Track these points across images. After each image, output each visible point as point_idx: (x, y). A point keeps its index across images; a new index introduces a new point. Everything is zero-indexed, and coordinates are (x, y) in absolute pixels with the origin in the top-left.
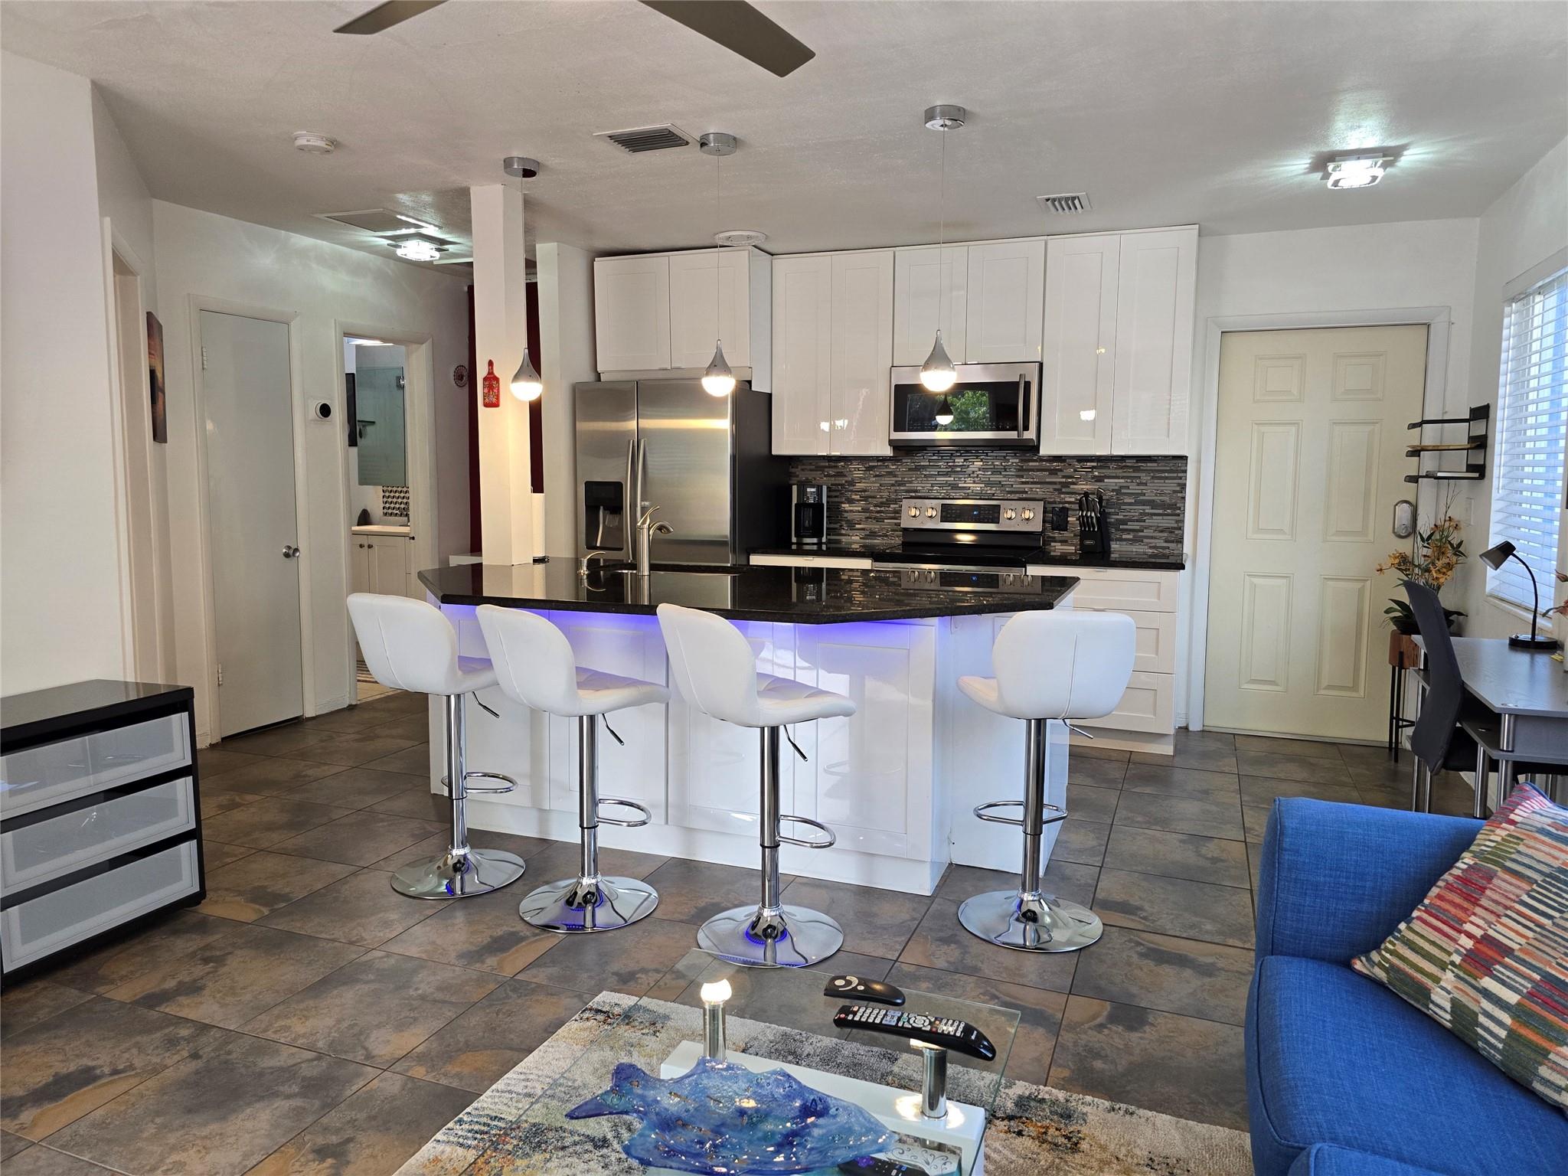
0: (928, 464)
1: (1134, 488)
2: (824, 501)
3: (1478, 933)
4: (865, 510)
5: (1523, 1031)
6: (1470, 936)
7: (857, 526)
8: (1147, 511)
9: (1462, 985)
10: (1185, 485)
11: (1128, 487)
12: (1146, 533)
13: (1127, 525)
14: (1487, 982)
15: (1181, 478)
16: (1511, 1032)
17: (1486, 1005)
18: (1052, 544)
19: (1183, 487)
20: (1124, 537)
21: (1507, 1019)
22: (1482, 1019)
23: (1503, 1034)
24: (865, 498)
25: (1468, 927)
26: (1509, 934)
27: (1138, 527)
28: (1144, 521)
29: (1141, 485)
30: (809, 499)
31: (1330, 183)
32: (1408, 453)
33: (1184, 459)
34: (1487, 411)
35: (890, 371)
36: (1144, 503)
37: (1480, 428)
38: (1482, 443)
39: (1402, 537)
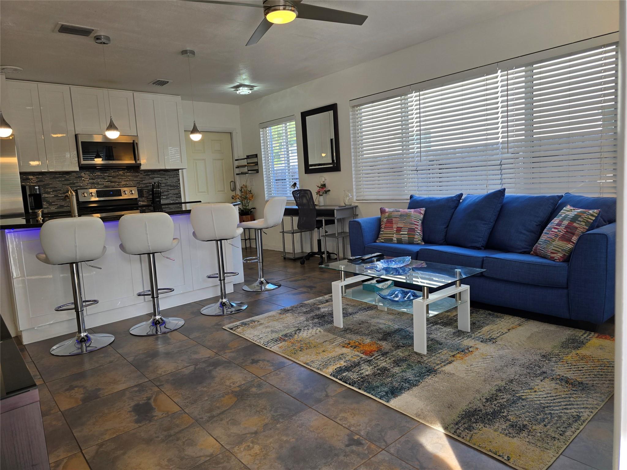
3: (396, 227)
5: (410, 236)
6: (395, 228)
8: (169, 188)
9: (397, 235)
11: (162, 181)
12: (170, 195)
13: (164, 193)
14: (401, 233)
15: (178, 177)
16: (408, 237)
17: (402, 236)
18: (139, 203)
19: (179, 180)
21: (407, 236)
22: (402, 238)
23: (407, 238)
25: (394, 227)
26: (400, 225)
27: (167, 194)
28: (169, 192)
29: (166, 180)
30: (36, 191)
31: (238, 92)
32: (237, 168)
33: (178, 170)
34: (256, 156)
35: (76, 136)
36: (168, 186)
37: (255, 160)
38: (256, 164)
39: (233, 191)
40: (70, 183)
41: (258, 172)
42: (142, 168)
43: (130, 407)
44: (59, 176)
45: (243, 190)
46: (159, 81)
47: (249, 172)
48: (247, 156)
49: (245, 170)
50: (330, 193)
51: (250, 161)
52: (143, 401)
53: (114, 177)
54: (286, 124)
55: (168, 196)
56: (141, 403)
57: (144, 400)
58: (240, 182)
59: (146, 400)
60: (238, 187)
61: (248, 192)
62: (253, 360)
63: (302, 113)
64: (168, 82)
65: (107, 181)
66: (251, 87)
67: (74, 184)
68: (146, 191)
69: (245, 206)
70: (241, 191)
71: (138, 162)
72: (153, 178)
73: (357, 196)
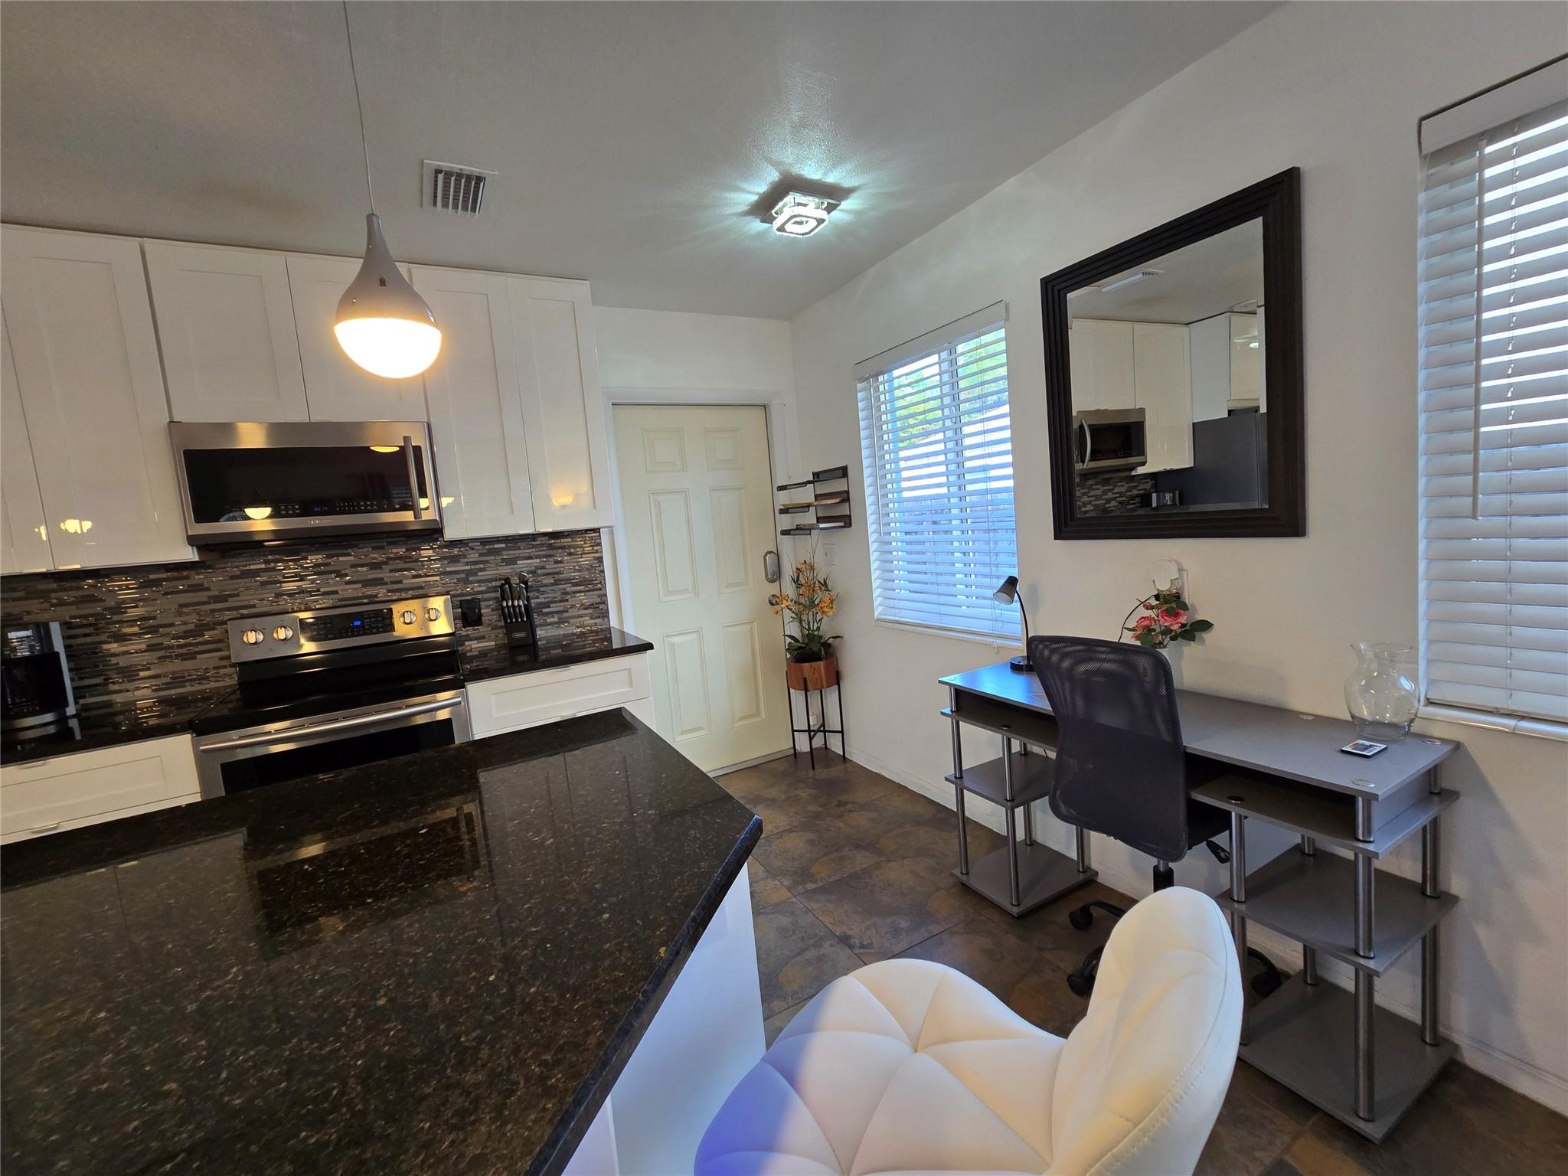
0: (263, 566)
1: (550, 567)
2: (59, 646)
4: (151, 648)
7: (142, 674)
8: (568, 590)
10: (601, 558)
11: (543, 568)
12: (572, 612)
13: (549, 607)
15: (597, 552)
18: (467, 643)
19: (600, 560)
20: (549, 620)
24: (153, 630)
27: (561, 609)
28: (567, 600)
29: (557, 562)
31: (776, 228)
32: (782, 511)
33: (597, 530)
34: (843, 472)
36: (564, 581)
37: (839, 485)
38: (845, 497)
39: (772, 581)
41: (850, 525)
42: (450, 534)
45: (802, 580)
46: (440, 172)
47: (822, 526)
48: (813, 474)
49: (810, 518)
51: (824, 488)
54: (950, 351)
55: (565, 615)
58: (792, 553)
60: (788, 571)
61: (817, 585)
63: (1048, 281)
66: (831, 194)
68: (491, 603)
69: (808, 630)
70: (796, 582)
71: (428, 515)
72: (512, 561)
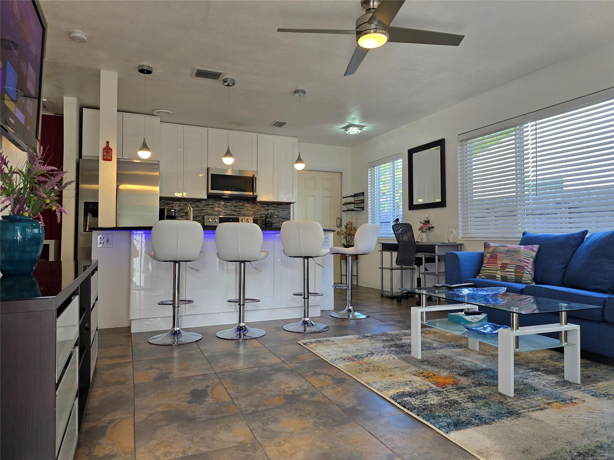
1: (277, 213)
3: (501, 263)
5: (517, 274)
6: (499, 264)
9: (502, 272)
10: (290, 212)
14: (507, 270)
15: (289, 210)
16: (515, 275)
17: (508, 273)
19: (290, 213)
21: (513, 274)
22: (508, 276)
23: (514, 276)
25: (498, 263)
26: (505, 261)
28: (280, 223)
29: (278, 212)
30: (172, 214)
31: (348, 132)
32: (343, 205)
33: (290, 203)
34: (363, 194)
35: (208, 169)
36: (280, 217)
37: (361, 198)
38: (363, 201)
39: (339, 227)
40: (199, 209)
41: (363, 209)
42: (259, 199)
43: (189, 391)
44: (192, 203)
45: (348, 227)
46: (278, 122)
47: (355, 209)
48: (354, 194)
49: (352, 207)
50: (434, 230)
51: (357, 198)
52: (202, 388)
53: (236, 207)
54: (393, 162)
56: (199, 388)
57: (204, 387)
58: (346, 218)
59: (205, 387)
60: (344, 224)
61: (352, 229)
62: (315, 372)
63: (409, 151)
64: (285, 123)
65: (229, 210)
66: (361, 127)
67: (202, 210)
68: (261, 221)
69: (349, 242)
70: (346, 227)
71: (255, 194)
72: (267, 210)
73: (463, 234)
